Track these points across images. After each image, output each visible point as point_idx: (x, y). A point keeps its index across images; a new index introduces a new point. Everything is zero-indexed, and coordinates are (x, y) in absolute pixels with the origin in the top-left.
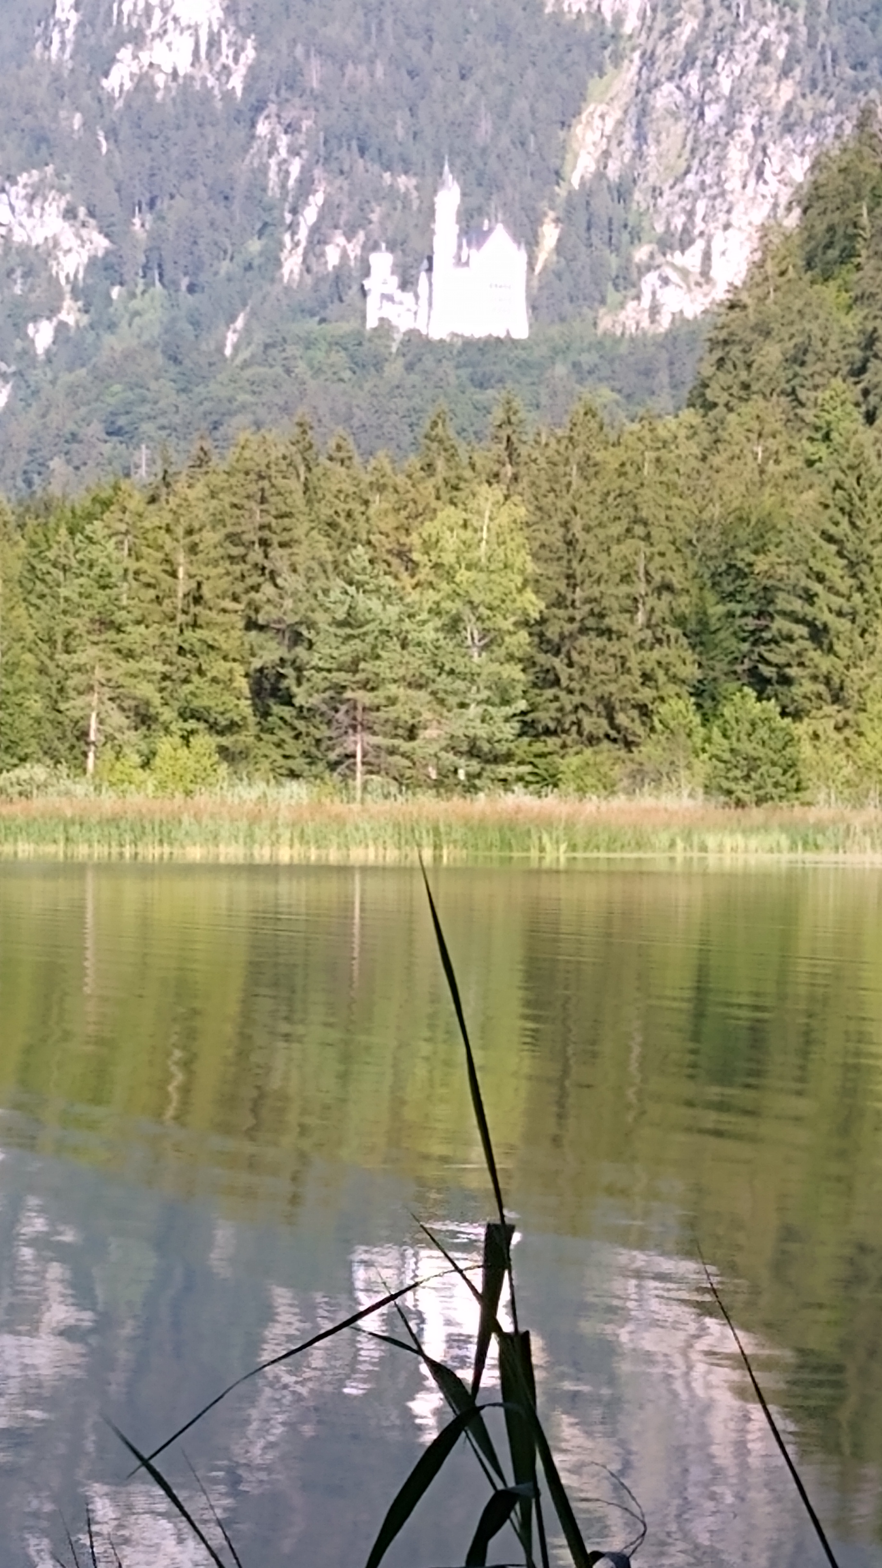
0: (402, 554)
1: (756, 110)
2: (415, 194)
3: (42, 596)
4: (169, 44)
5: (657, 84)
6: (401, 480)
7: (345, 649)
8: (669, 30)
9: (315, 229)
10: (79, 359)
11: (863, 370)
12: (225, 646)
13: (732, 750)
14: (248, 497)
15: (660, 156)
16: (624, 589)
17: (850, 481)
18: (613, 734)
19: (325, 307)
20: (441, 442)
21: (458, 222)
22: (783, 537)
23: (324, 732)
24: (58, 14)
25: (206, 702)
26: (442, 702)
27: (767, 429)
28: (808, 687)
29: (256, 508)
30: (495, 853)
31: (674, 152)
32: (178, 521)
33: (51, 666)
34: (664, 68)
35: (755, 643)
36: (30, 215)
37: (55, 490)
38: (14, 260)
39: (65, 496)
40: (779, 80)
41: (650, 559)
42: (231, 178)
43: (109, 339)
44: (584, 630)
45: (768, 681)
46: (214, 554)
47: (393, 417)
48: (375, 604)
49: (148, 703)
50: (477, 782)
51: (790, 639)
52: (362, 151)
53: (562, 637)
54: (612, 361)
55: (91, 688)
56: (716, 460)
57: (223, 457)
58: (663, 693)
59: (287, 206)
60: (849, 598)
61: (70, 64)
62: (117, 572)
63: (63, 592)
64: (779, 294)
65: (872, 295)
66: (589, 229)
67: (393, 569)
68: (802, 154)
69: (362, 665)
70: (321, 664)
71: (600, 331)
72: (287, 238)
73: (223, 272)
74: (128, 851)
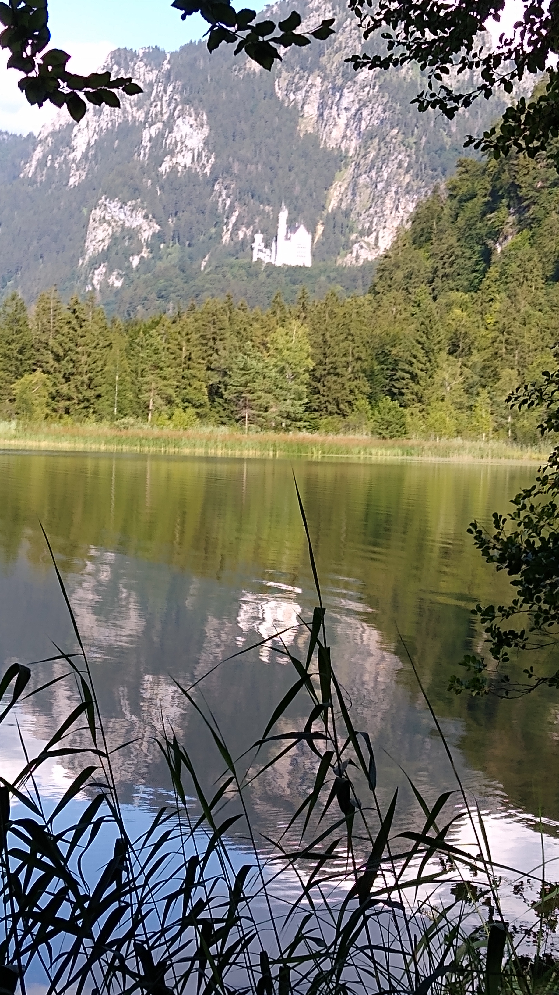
0: (264, 344)
1: (396, 185)
2: (271, 213)
3: (133, 356)
4: (183, 156)
5: (361, 175)
6: (264, 317)
7: (242, 378)
8: (365, 155)
9: (235, 225)
10: (147, 271)
11: (432, 281)
12: (199, 376)
13: (382, 419)
14: (209, 322)
15: (361, 201)
16: (344, 359)
17: (427, 322)
18: (339, 412)
19: (237, 253)
20: (279, 304)
21: (287, 223)
22: (402, 341)
23: (234, 408)
24: (143, 143)
25: (192, 396)
26: (277, 398)
27: (398, 302)
28: (410, 396)
29: (212, 326)
30: (295, 454)
31: (366, 200)
32: (183, 330)
33: (136, 381)
34: (362, 169)
35: (391, 380)
36: (132, 217)
37: (139, 317)
38: (125, 233)
39: (142, 321)
40: (405, 174)
41: (353, 349)
42: (204, 205)
43: (159, 263)
44: (329, 374)
45: (395, 394)
46: (195, 343)
47: (262, 294)
48: (254, 362)
49: (171, 396)
50: (290, 428)
51: (403, 379)
52: (253, 196)
53: (321, 376)
54: (341, 276)
55: (150, 390)
56: (379, 313)
57: (199, 307)
58: (357, 397)
59: (225, 216)
60: (425, 364)
61: (147, 162)
62: (161, 348)
63: (141, 355)
64: (403, 253)
65: (437, 254)
66: (334, 227)
67: (261, 349)
68: (412, 202)
69: (249, 385)
70: (234, 384)
71: (337, 265)
72: (225, 227)
73: (201, 239)
74: (163, 449)
